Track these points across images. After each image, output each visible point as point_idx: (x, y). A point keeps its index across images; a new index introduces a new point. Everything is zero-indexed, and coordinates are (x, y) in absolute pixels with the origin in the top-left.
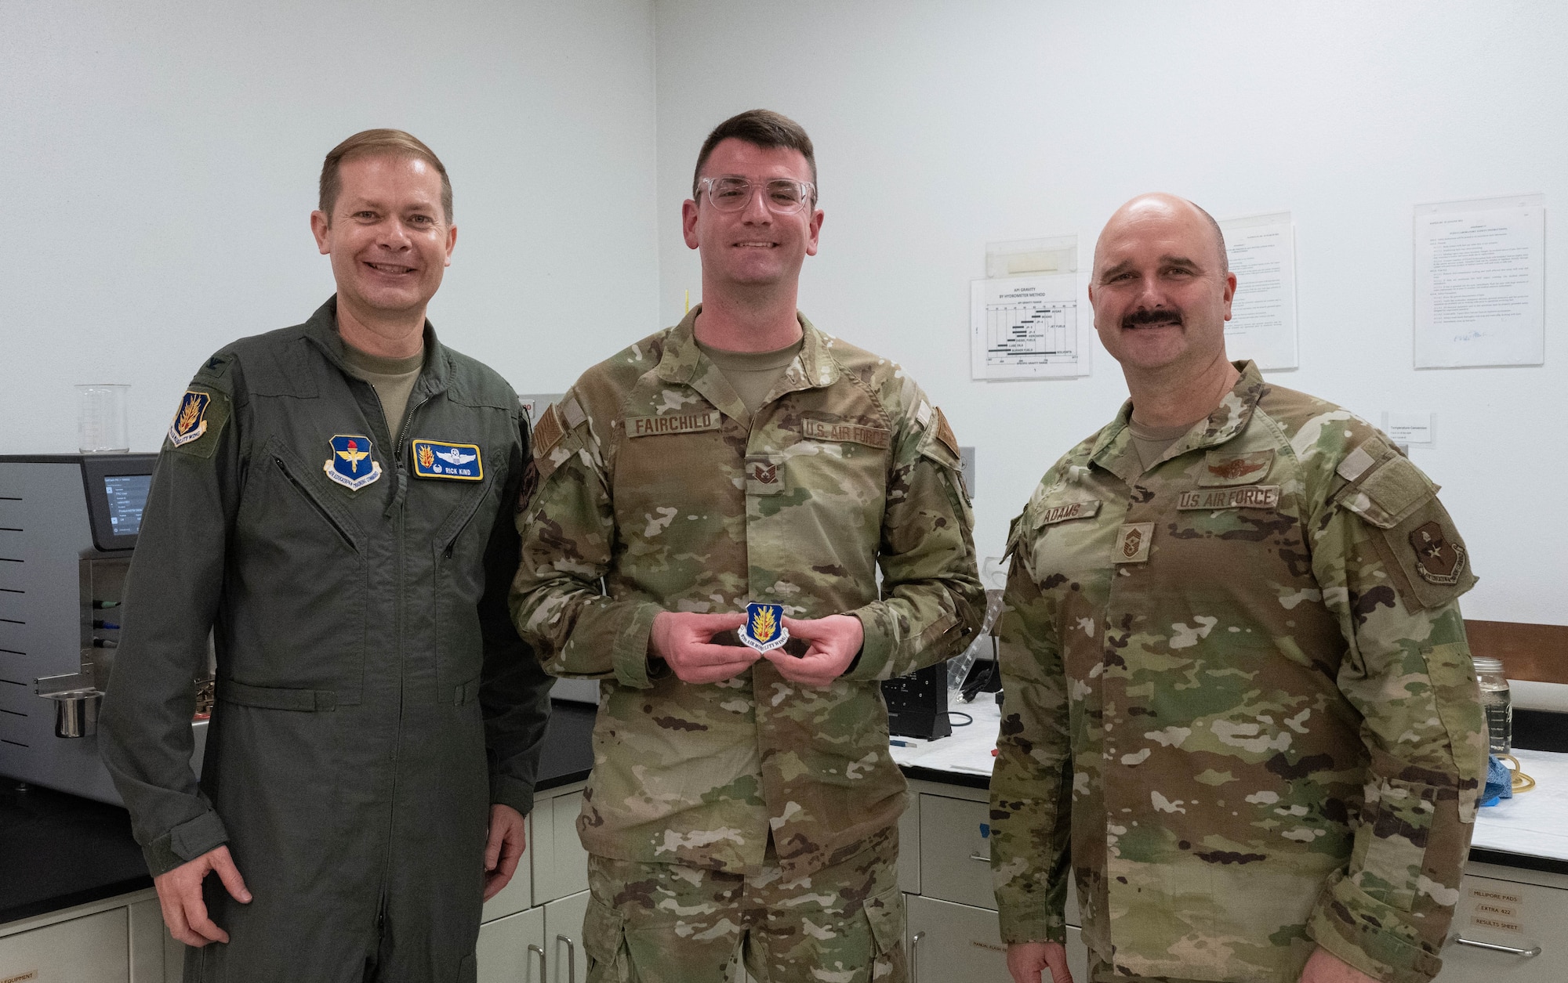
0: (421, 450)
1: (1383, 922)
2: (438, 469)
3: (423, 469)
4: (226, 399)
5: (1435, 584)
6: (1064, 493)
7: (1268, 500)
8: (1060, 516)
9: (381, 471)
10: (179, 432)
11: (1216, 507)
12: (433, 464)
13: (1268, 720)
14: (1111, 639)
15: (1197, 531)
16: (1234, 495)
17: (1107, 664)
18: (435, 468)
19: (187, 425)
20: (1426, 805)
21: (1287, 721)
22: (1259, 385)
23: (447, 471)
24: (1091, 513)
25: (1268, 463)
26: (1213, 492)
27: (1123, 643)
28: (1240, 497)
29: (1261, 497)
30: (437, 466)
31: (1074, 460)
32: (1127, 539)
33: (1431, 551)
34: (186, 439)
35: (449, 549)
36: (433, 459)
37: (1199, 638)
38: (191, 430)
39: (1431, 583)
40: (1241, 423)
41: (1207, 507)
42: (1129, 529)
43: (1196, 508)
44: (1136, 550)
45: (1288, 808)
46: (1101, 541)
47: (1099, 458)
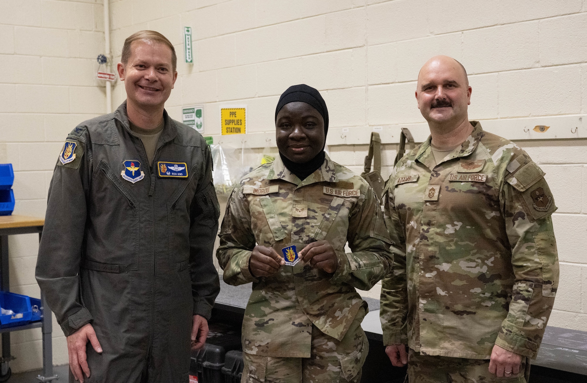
0: (161, 166)
1: (513, 331)
2: (168, 173)
3: (162, 174)
4: (83, 145)
5: (539, 211)
6: (404, 171)
7: (482, 179)
8: (404, 181)
9: (144, 175)
10: (64, 158)
11: (463, 181)
12: (166, 172)
13: (479, 261)
14: (423, 229)
15: (456, 189)
16: (470, 176)
17: (421, 239)
18: (167, 173)
19: (67, 156)
20: (530, 289)
21: (486, 261)
22: (481, 132)
23: (172, 174)
24: (415, 180)
25: (483, 164)
26: (463, 175)
27: (427, 231)
28: (472, 177)
29: (480, 178)
30: (168, 172)
31: (409, 158)
32: (430, 191)
33: (539, 199)
34: (67, 161)
35: (174, 206)
36: (166, 169)
37: (456, 230)
38: (69, 157)
39: (538, 211)
40: (474, 148)
41: (460, 180)
42: (430, 187)
43: (456, 180)
44: (433, 196)
45: (484, 294)
46: (420, 191)
47: (419, 158)
